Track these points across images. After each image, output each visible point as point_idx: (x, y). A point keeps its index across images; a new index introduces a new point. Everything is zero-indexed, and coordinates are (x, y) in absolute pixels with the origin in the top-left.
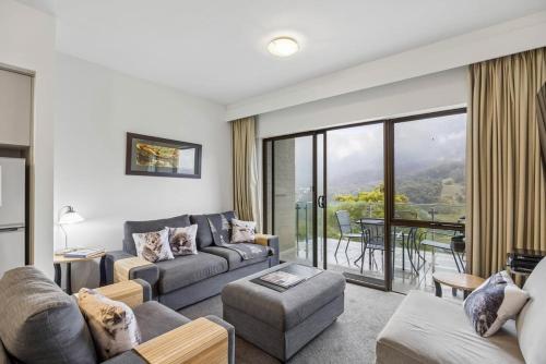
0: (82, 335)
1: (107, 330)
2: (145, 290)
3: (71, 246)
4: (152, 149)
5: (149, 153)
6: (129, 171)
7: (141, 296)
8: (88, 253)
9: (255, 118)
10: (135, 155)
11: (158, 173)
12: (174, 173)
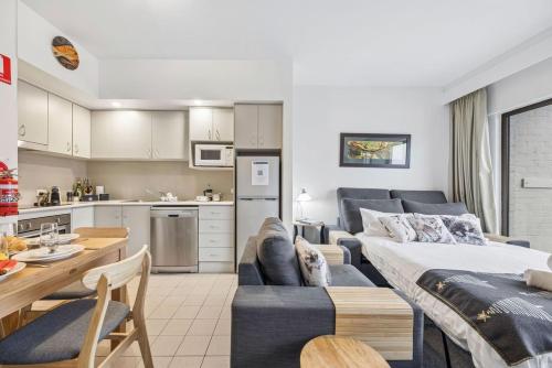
0: (292, 261)
1: (306, 265)
2: (346, 254)
3: (305, 216)
4: (360, 144)
5: (359, 148)
6: (343, 164)
7: (342, 258)
8: (313, 222)
9: (488, 91)
10: (346, 150)
11: (372, 164)
12: (387, 164)
